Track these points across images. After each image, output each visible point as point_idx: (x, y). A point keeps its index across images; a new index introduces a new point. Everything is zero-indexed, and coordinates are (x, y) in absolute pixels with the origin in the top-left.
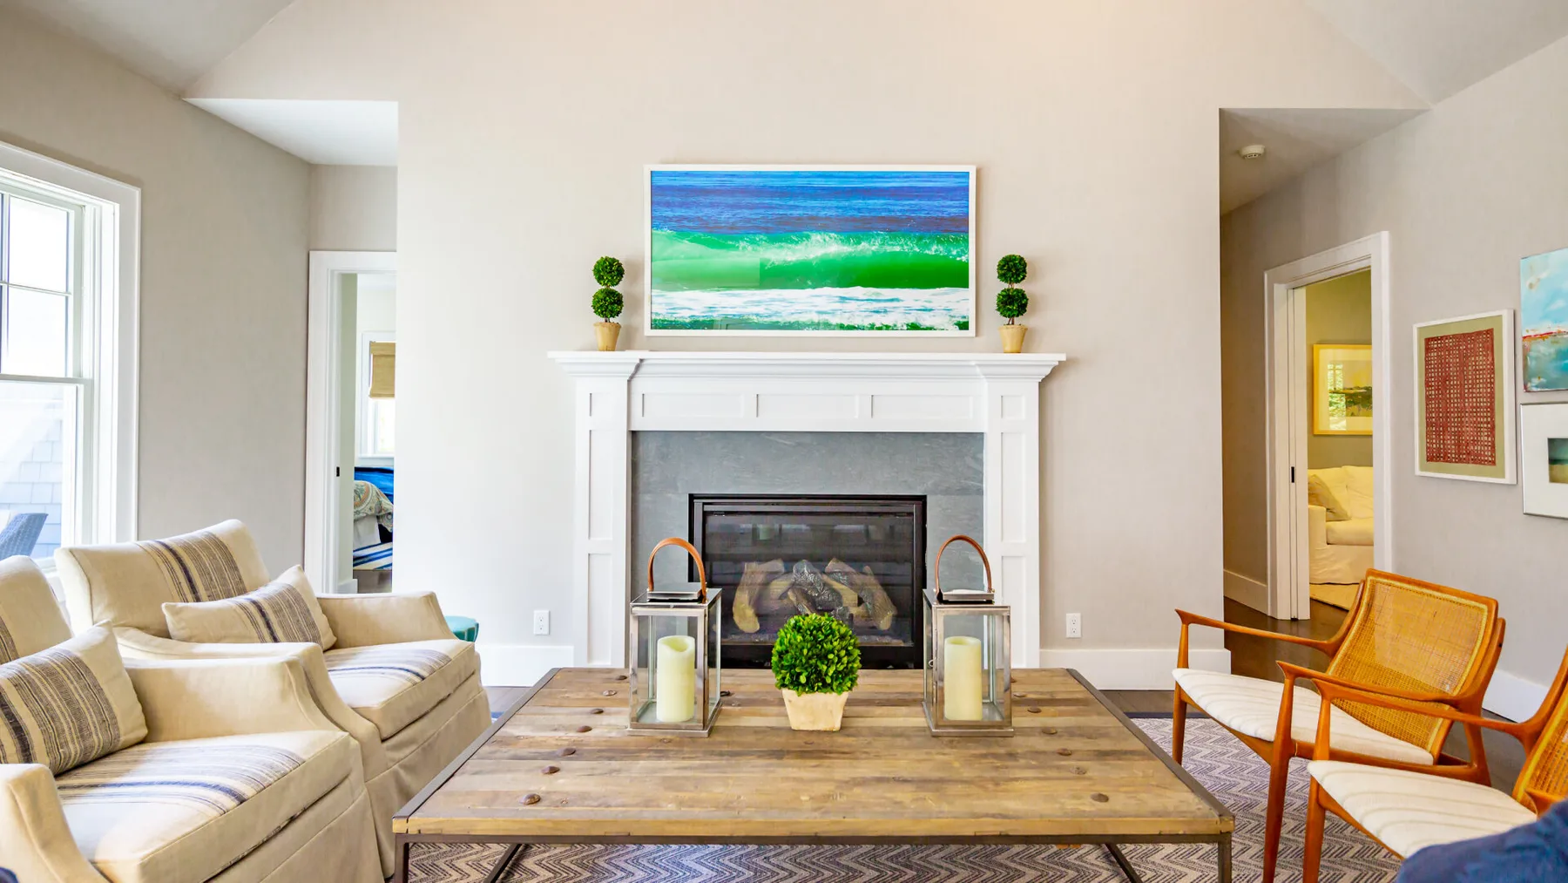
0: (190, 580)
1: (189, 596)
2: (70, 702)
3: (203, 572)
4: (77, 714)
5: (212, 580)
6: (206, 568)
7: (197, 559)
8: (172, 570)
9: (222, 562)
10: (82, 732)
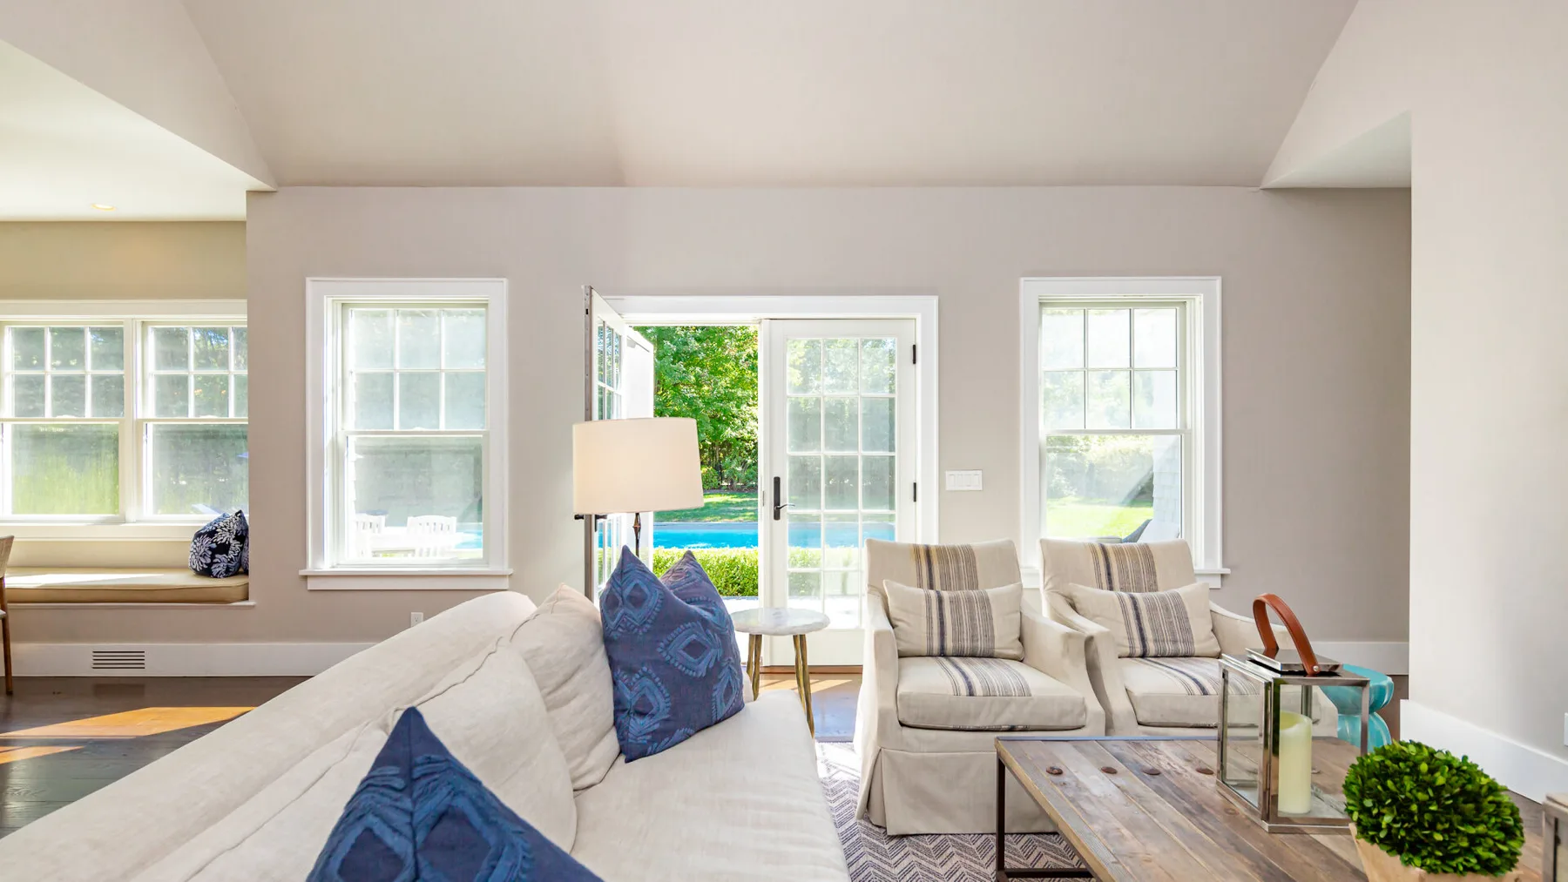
0: (1109, 574)
1: (1105, 584)
2: (972, 619)
3: (1122, 570)
4: (973, 627)
5: (1128, 578)
6: (1127, 567)
7: (1121, 562)
8: (1097, 564)
9: (1142, 566)
10: (973, 638)
